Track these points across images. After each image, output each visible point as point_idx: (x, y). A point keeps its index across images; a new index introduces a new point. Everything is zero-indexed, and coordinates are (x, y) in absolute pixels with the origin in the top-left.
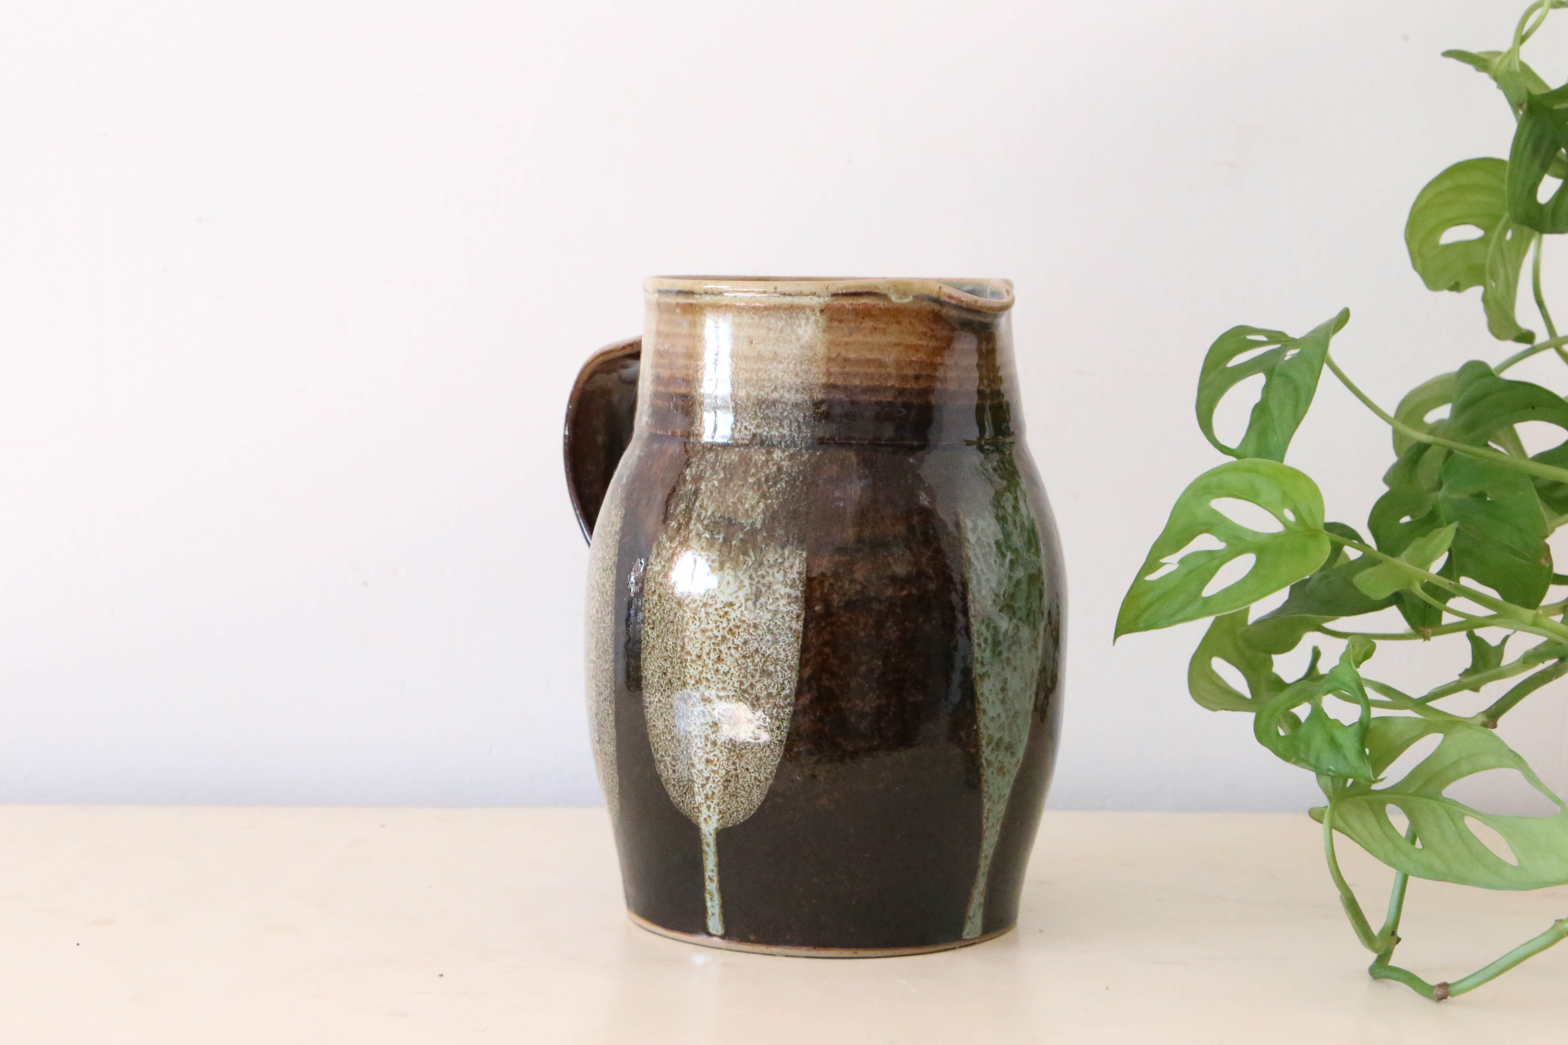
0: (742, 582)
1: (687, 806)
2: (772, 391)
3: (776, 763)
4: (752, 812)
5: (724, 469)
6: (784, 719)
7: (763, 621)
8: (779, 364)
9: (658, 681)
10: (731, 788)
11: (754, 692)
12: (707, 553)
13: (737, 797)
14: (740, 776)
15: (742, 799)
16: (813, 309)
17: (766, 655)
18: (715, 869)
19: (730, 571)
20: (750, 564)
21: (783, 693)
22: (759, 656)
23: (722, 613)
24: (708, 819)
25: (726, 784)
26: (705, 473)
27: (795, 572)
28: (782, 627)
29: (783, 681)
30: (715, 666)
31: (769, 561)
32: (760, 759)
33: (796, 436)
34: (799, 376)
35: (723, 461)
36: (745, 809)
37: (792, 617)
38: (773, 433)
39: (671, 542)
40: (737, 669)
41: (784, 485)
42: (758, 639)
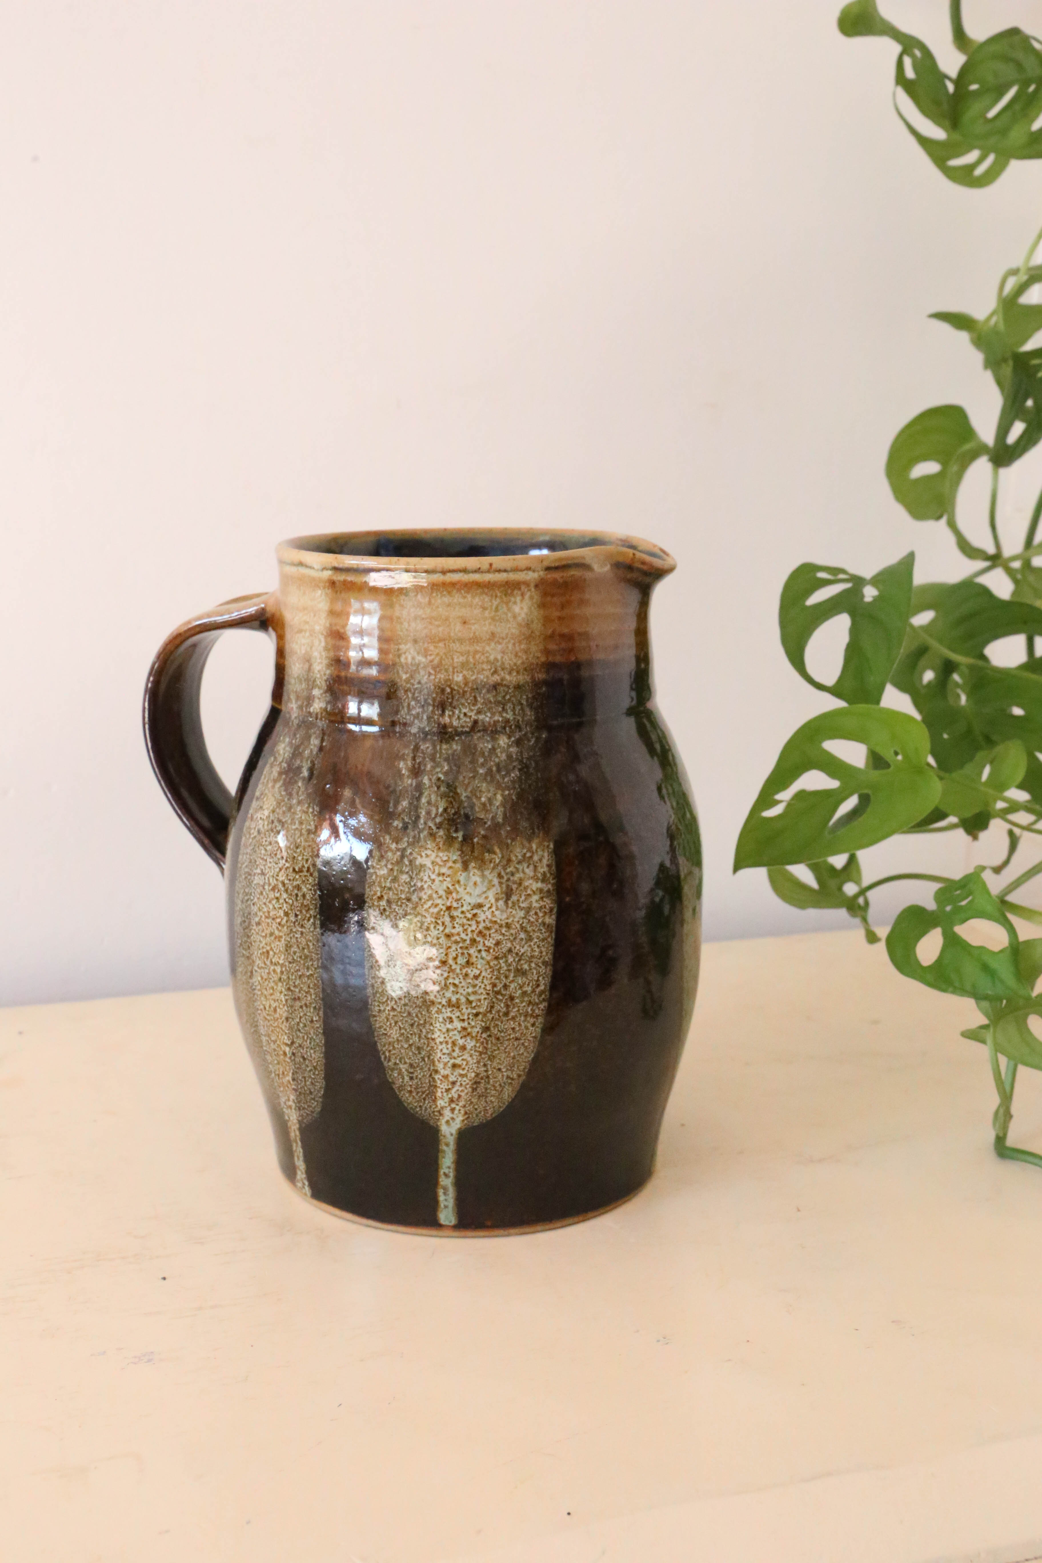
0: (490, 881)
1: (426, 1109)
2: (493, 674)
3: (530, 1059)
4: (502, 1109)
5: (447, 760)
6: (539, 1015)
7: (516, 920)
8: (497, 645)
10: (480, 1089)
11: (508, 993)
12: (446, 853)
13: (486, 1097)
14: (491, 1076)
15: (492, 1098)
16: (527, 584)
17: (520, 954)
18: (453, 1166)
19: (476, 871)
20: (497, 861)
21: (538, 990)
22: (512, 955)
23: (469, 916)
24: (451, 1122)
25: (475, 1086)
26: (425, 765)
27: (545, 866)
29: (538, 977)
30: (464, 971)
31: (517, 856)
32: (514, 1058)
33: (521, 720)
34: (520, 657)
36: (494, 1107)
37: (545, 913)
38: (496, 718)
39: (397, 843)
40: (488, 971)
41: (518, 773)
42: (512, 938)
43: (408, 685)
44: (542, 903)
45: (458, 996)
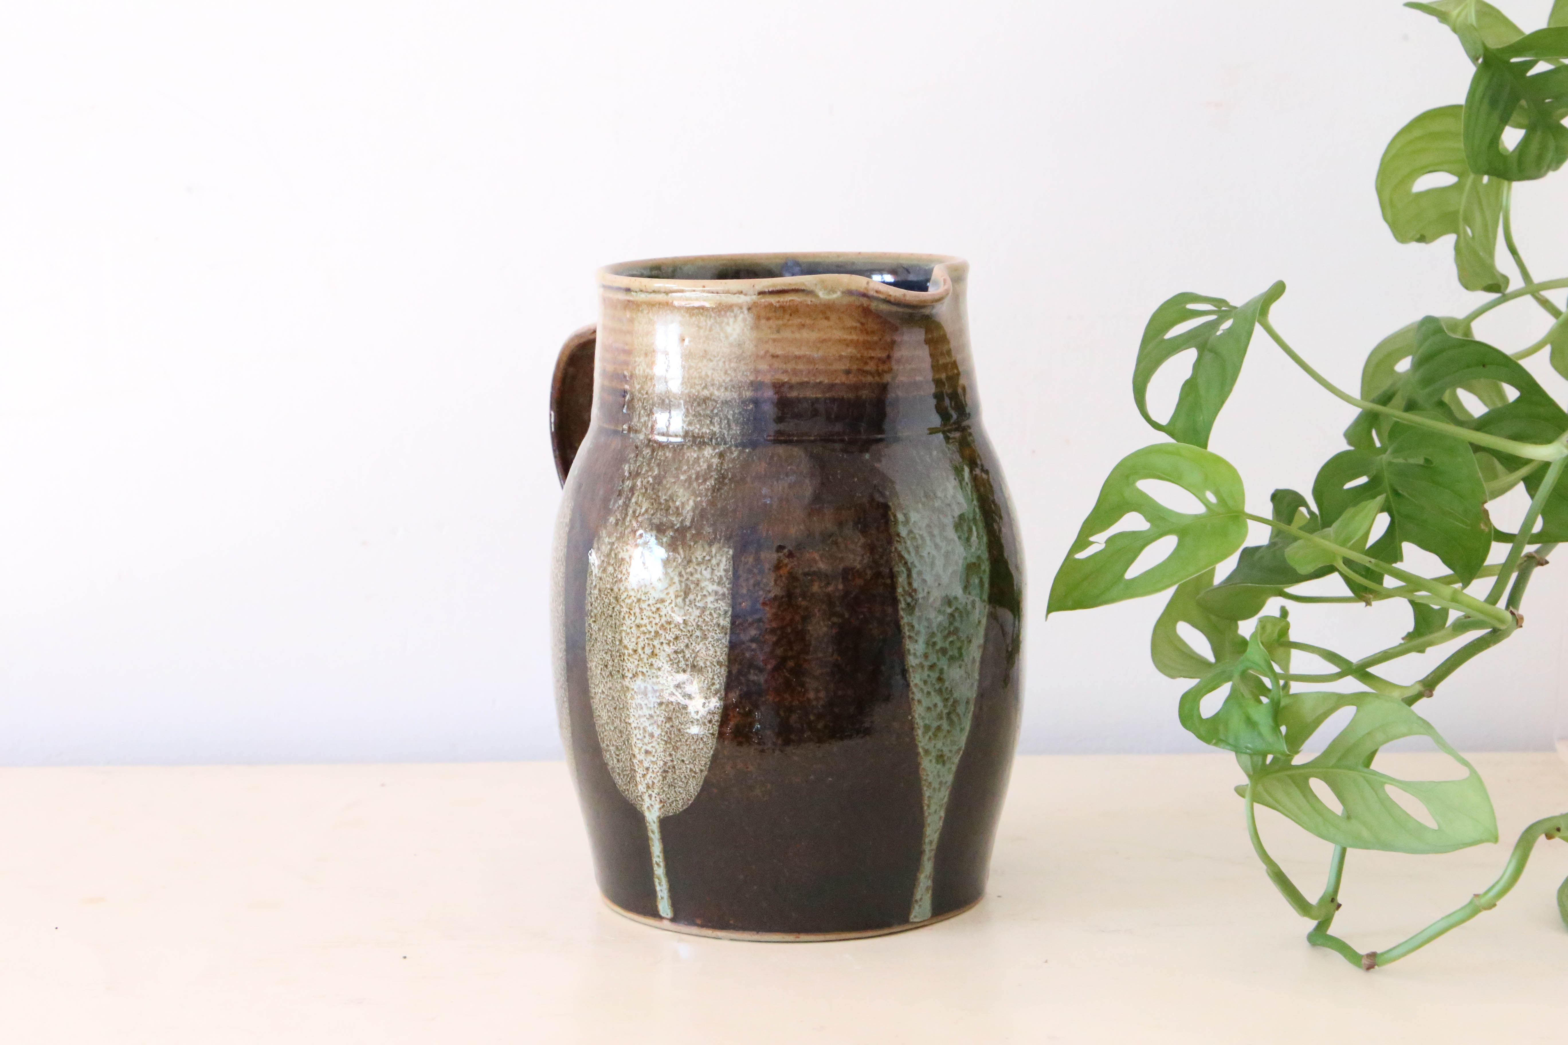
0: (672, 579)
1: (632, 794)
2: (703, 389)
3: (710, 755)
4: (690, 802)
5: (659, 465)
6: (715, 713)
7: (693, 618)
8: (709, 362)
9: (601, 673)
10: (669, 779)
13: (675, 787)
14: (676, 767)
15: (680, 789)
16: (740, 307)
17: (696, 650)
18: (661, 855)
20: (680, 561)
21: (713, 688)
22: (689, 652)
23: (654, 609)
24: (651, 808)
25: (664, 775)
26: (642, 469)
27: (722, 569)
28: (710, 623)
29: (713, 675)
30: (650, 661)
31: (697, 558)
32: (695, 751)
33: (726, 433)
34: (728, 374)
35: (658, 458)
36: (683, 799)
37: (720, 614)
38: (704, 430)
39: (609, 538)
41: (713, 482)
42: (689, 635)
43: (640, 395)
44: (716, 605)
45: (645, 684)
